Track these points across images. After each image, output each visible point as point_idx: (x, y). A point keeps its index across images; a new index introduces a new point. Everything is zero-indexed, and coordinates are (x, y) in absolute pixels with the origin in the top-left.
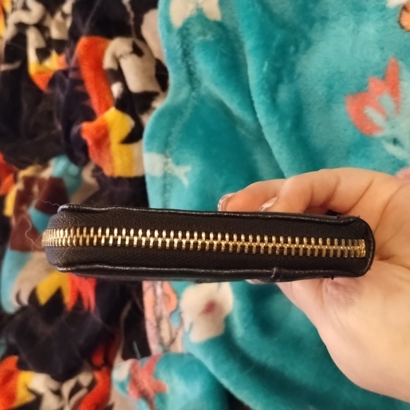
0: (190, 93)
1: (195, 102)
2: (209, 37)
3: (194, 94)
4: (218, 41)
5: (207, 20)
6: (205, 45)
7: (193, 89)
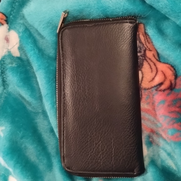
0: (3, 91)
1: (6, 95)
2: (14, 65)
3: (5, 91)
4: (19, 67)
5: (13, 57)
6: (12, 69)
7: (5, 89)
